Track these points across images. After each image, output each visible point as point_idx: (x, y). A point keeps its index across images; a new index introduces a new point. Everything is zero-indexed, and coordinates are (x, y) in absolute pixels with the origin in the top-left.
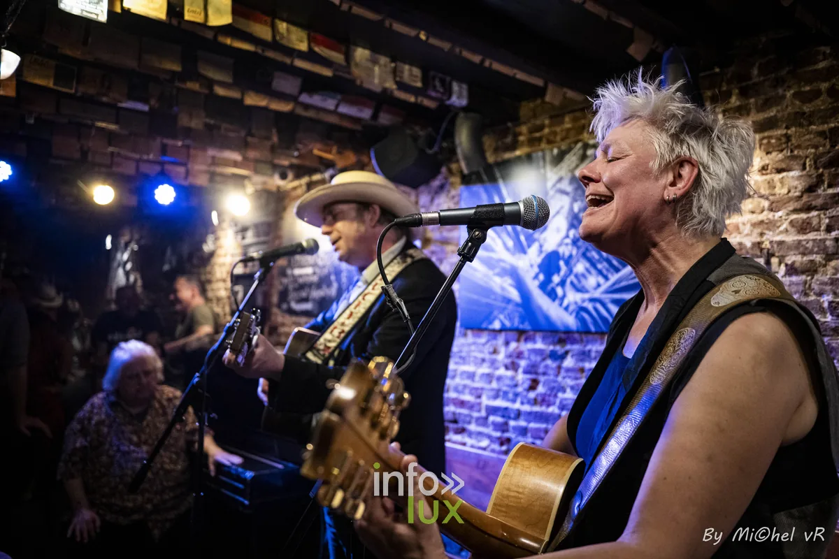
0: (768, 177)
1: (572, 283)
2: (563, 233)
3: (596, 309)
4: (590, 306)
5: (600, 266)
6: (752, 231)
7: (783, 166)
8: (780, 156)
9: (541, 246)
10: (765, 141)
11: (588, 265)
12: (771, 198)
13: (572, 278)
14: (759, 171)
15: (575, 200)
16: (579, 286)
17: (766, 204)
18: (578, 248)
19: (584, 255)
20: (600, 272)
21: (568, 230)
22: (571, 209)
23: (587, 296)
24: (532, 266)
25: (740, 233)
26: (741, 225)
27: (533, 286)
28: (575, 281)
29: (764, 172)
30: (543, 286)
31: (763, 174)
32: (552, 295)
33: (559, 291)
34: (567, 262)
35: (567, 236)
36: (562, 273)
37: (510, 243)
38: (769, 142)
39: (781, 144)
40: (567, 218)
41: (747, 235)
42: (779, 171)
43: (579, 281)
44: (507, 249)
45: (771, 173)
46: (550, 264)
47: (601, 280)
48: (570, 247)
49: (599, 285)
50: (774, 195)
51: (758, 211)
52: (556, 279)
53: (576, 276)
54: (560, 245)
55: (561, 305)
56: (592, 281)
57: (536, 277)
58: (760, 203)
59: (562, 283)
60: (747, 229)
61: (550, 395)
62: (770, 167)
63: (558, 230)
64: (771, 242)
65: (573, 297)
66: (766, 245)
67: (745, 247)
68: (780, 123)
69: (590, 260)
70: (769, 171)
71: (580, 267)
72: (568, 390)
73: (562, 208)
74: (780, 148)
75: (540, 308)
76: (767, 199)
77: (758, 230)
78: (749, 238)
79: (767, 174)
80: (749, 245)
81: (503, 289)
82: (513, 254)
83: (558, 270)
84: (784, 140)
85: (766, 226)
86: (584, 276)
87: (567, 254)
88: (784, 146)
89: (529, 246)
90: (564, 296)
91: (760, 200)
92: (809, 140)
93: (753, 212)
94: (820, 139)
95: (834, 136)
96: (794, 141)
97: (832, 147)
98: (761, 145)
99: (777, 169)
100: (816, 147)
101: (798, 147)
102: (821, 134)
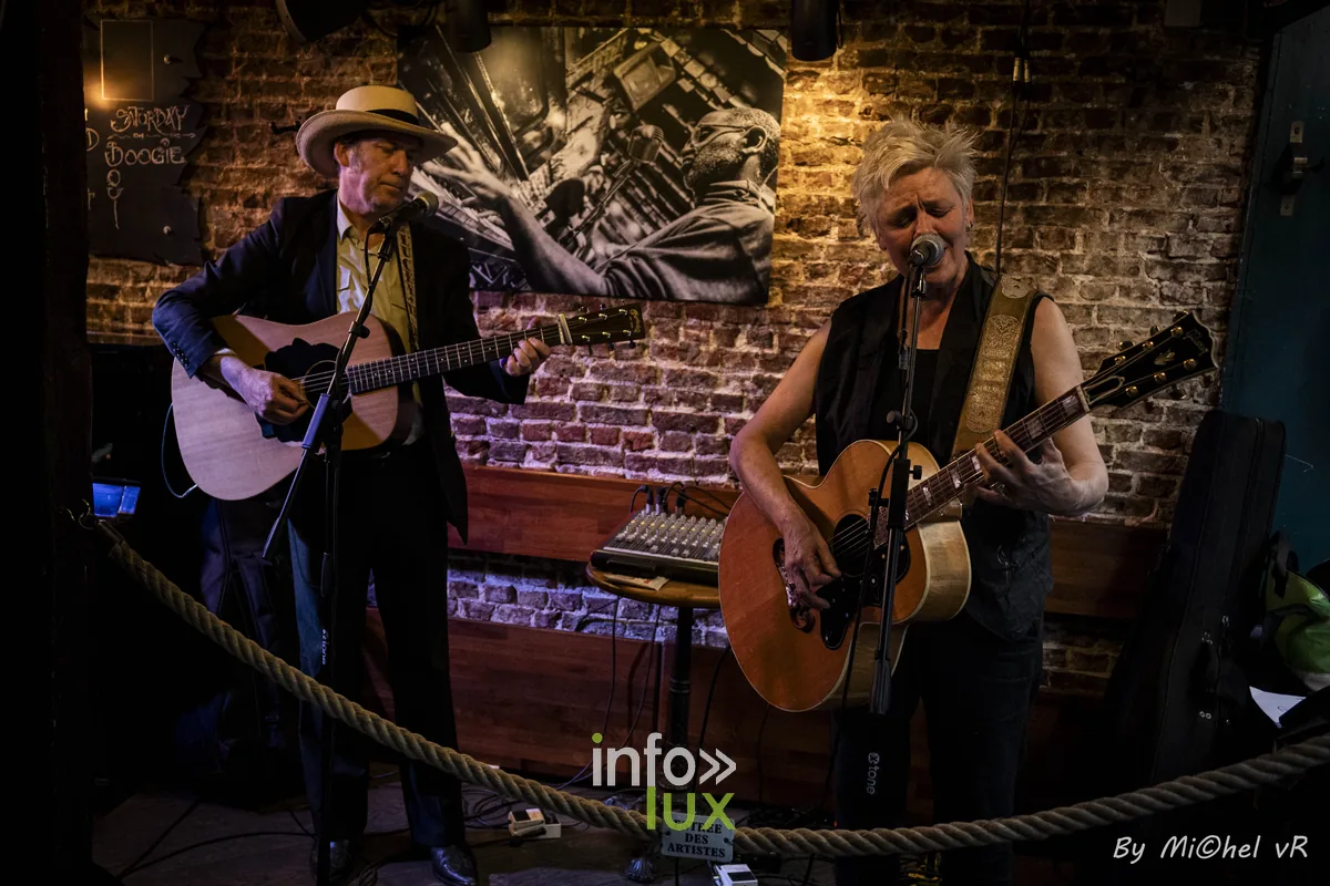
0: (869, 122)
1: (601, 228)
2: (590, 157)
3: (637, 266)
4: (629, 263)
5: (646, 209)
6: (845, 185)
8: (885, 100)
9: (552, 171)
10: (871, 79)
11: (628, 206)
13: (603, 220)
14: (861, 114)
15: (610, 111)
16: (612, 233)
18: (614, 180)
19: (623, 192)
20: (646, 218)
21: (599, 154)
22: (605, 123)
23: (624, 248)
24: (535, 198)
25: (831, 186)
26: (833, 176)
27: (537, 229)
28: (607, 226)
29: (865, 116)
30: (552, 230)
31: (864, 119)
32: (569, 243)
33: (581, 238)
34: (595, 199)
35: (597, 162)
36: (586, 213)
37: (497, 161)
38: (875, 81)
39: (888, 86)
40: (597, 134)
41: (839, 189)
42: (882, 118)
43: (614, 227)
44: (492, 169)
45: (873, 119)
46: (566, 198)
47: (648, 229)
48: (600, 178)
49: (644, 235)
52: (576, 221)
53: (609, 219)
54: (585, 172)
55: (582, 258)
56: (634, 228)
57: (541, 215)
58: (857, 152)
59: (587, 228)
60: (840, 182)
61: (558, 380)
62: (872, 111)
63: (582, 151)
65: (601, 248)
67: (838, 203)
68: (889, 61)
69: (630, 199)
70: (871, 116)
71: (616, 208)
72: (588, 372)
73: (590, 118)
74: (886, 91)
75: (547, 260)
78: (841, 193)
79: (866, 119)
80: (841, 201)
81: (481, 228)
82: (502, 177)
83: (581, 209)
84: (892, 82)
86: (621, 219)
87: (596, 186)
88: (891, 89)
89: (532, 170)
90: (589, 246)
92: (917, 88)
93: (848, 163)
94: (928, 89)
95: (943, 87)
96: (902, 85)
97: (940, 100)
98: (865, 82)
99: (880, 115)
100: (923, 97)
101: (905, 93)
102: (930, 83)
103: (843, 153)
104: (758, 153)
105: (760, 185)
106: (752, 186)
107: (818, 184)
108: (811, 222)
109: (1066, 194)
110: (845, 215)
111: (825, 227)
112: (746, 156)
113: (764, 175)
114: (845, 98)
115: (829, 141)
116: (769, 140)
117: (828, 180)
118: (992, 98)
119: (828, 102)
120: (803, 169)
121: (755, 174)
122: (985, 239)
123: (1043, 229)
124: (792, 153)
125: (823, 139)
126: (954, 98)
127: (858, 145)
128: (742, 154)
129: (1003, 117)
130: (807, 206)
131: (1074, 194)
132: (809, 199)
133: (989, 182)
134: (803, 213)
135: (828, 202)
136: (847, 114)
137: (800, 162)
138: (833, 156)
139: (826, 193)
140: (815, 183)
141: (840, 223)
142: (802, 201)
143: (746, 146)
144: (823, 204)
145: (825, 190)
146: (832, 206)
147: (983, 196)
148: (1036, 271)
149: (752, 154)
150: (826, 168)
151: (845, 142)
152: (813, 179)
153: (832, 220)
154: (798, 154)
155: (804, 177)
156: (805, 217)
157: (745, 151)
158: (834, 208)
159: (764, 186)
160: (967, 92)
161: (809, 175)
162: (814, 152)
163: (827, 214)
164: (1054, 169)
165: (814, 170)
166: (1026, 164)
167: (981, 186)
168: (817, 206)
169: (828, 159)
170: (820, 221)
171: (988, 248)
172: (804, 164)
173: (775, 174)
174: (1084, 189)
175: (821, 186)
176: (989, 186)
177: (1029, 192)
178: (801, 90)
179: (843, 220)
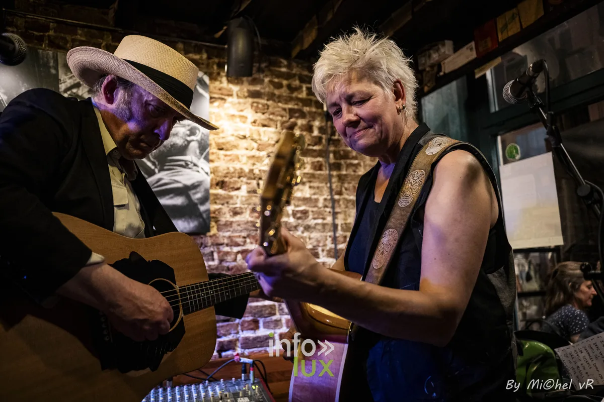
0: (257, 128)
6: (247, 161)
7: (266, 123)
8: (263, 117)
10: (255, 105)
12: (259, 142)
14: (252, 123)
17: (255, 145)
25: (239, 162)
26: (240, 157)
29: (254, 124)
31: (253, 125)
38: (257, 106)
39: (264, 109)
41: (244, 164)
42: (264, 126)
45: (258, 126)
50: (260, 140)
51: (250, 149)
60: (244, 160)
62: (258, 122)
64: (260, 171)
66: (256, 172)
67: (245, 172)
68: (263, 96)
70: (256, 124)
74: (264, 111)
76: (256, 142)
77: (251, 161)
79: (255, 126)
80: (247, 171)
84: (266, 107)
85: (255, 159)
88: (266, 111)
91: (251, 141)
92: (278, 111)
93: (247, 149)
94: (283, 113)
95: (292, 112)
96: (271, 110)
97: (290, 119)
98: (252, 106)
99: (262, 124)
100: (282, 116)
101: (273, 114)
102: (284, 109)
103: (244, 144)
104: (197, 140)
105: (199, 159)
106: (195, 160)
107: (232, 160)
108: (230, 182)
109: (354, 168)
110: (249, 178)
111: (238, 185)
112: (189, 142)
113: (201, 153)
114: (242, 113)
115: (237, 136)
116: (203, 133)
117: (237, 158)
118: (314, 120)
119: (233, 116)
120: (222, 152)
121: (196, 153)
122: (321, 191)
123: (346, 185)
124: (216, 143)
125: (233, 135)
126: (297, 118)
127: (252, 140)
128: (187, 140)
129: (321, 129)
130: (227, 173)
131: (357, 168)
132: (228, 168)
133: (318, 162)
134: (225, 177)
135: (240, 171)
136: (244, 122)
137: (220, 147)
138: (238, 145)
139: (238, 166)
140: (231, 160)
141: (247, 183)
142: (224, 170)
143: (189, 136)
144: (237, 172)
145: (237, 164)
146: (242, 173)
147: (317, 168)
148: (347, 207)
149: (193, 141)
150: (235, 152)
151: (245, 137)
152: (228, 158)
153: (242, 181)
154: (218, 143)
155: (222, 157)
156: (226, 179)
157: (189, 139)
158: (243, 174)
159: (202, 160)
160: (303, 115)
161: (226, 156)
162: (228, 143)
163: (239, 177)
164: (346, 156)
165: (228, 153)
166: (335, 153)
167: (316, 164)
168: (233, 173)
169: (235, 147)
170: (235, 182)
171: (323, 195)
172: (222, 149)
173: (208, 154)
174: (360, 166)
175: (234, 161)
176: (320, 163)
177: (337, 167)
178: (218, 107)
179: (249, 181)
